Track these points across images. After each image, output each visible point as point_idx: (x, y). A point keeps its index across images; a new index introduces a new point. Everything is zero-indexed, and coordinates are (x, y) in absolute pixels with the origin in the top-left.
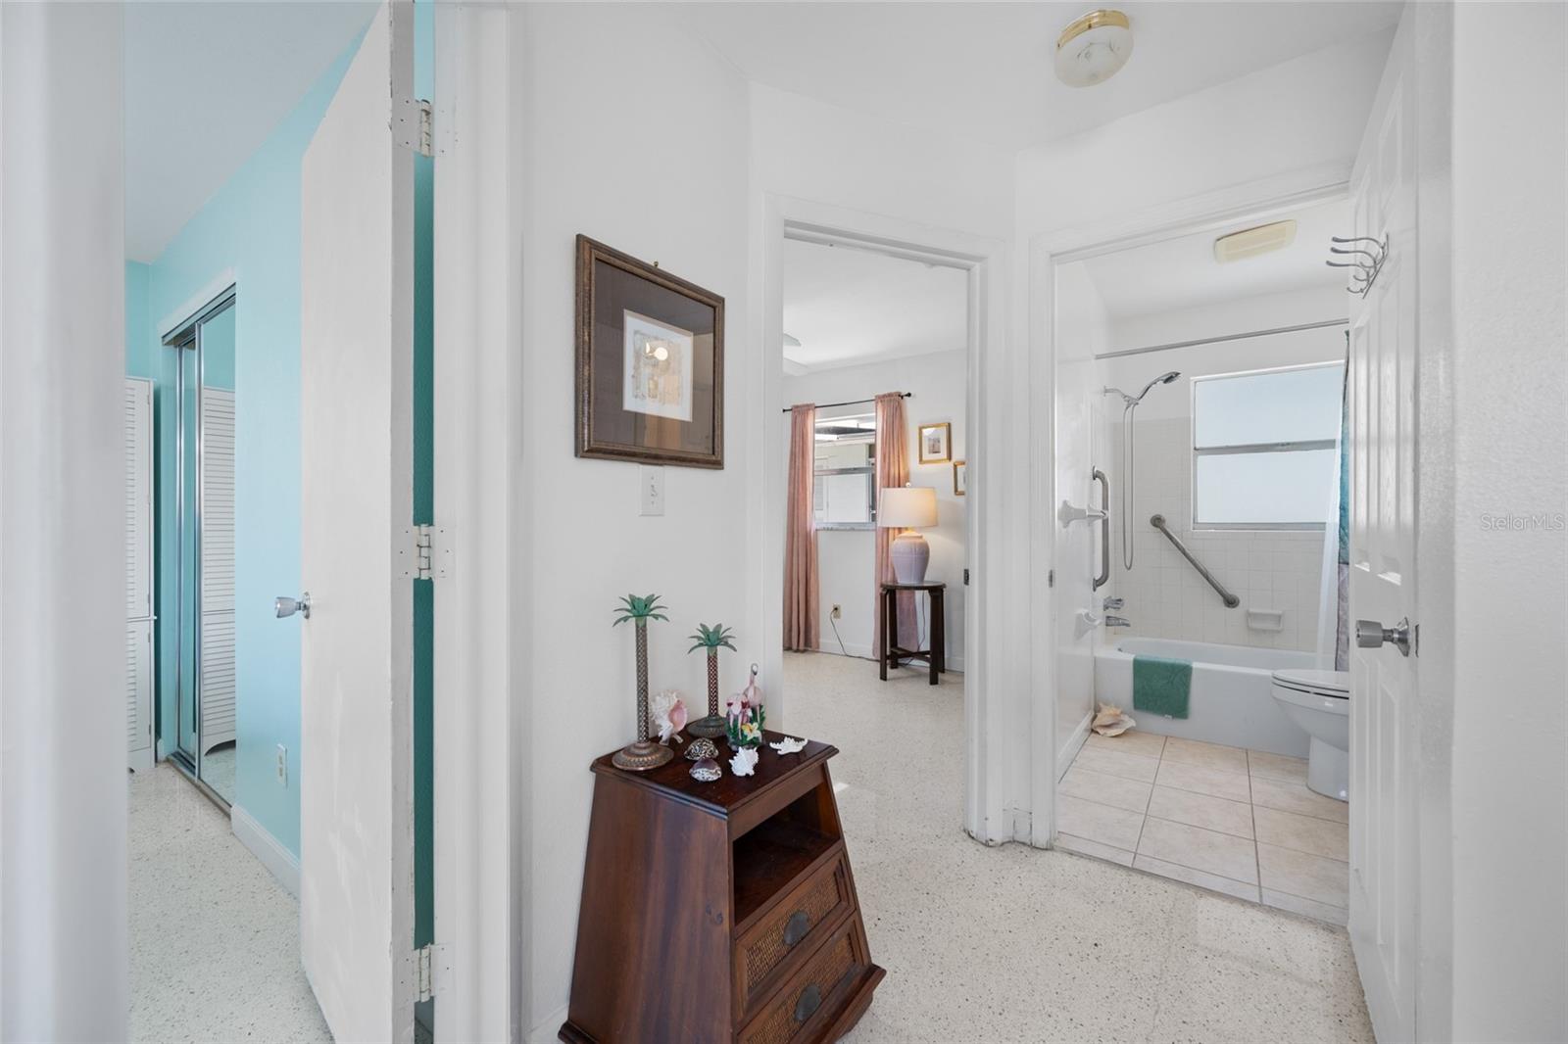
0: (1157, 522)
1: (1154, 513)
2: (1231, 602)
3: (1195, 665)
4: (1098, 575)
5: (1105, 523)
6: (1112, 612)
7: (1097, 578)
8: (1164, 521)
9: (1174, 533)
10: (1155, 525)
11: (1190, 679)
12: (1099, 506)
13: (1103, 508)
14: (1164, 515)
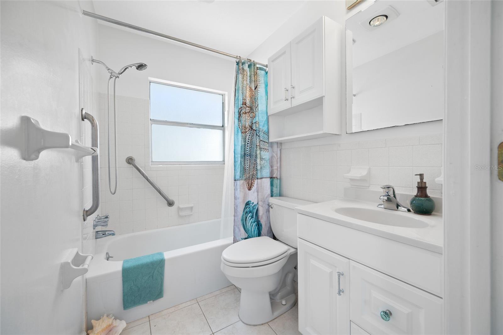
0: (130, 161)
1: (130, 155)
2: (170, 204)
3: (167, 255)
4: (88, 205)
5: (95, 159)
6: (99, 228)
7: (87, 209)
8: (135, 160)
9: (141, 167)
10: (129, 163)
11: (164, 269)
12: (88, 143)
13: (93, 146)
14: (134, 157)
